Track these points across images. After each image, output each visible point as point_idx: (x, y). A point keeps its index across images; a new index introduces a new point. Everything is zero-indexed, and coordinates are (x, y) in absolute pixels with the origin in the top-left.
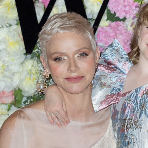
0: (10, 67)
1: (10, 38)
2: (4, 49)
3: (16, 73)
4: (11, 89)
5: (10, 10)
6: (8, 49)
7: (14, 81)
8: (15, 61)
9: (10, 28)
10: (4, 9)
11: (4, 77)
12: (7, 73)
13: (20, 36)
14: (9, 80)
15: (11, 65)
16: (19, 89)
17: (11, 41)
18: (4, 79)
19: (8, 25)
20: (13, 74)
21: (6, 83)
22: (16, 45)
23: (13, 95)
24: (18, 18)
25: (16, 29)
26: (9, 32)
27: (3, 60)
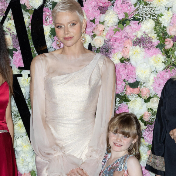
0: (26, 160)
1: (23, 144)
2: (21, 150)
3: (30, 163)
4: (29, 171)
5: (21, 128)
6: (24, 150)
7: (30, 167)
8: (28, 156)
9: (23, 137)
10: (18, 128)
11: (23, 166)
12: (25, 163)
13: (29, 142)
14: (27, 167)
15: (26, 159)
16: (33, 171)
17: (24, 145)
18: (23, 167)
19: (21, 136)
20: (28, 163)
21: (25, 169)
22: (28, 147)
23: (30, 174)
24: (26, 132)
25: (26, 138)
26: (23, 140)
27: (21, 156)
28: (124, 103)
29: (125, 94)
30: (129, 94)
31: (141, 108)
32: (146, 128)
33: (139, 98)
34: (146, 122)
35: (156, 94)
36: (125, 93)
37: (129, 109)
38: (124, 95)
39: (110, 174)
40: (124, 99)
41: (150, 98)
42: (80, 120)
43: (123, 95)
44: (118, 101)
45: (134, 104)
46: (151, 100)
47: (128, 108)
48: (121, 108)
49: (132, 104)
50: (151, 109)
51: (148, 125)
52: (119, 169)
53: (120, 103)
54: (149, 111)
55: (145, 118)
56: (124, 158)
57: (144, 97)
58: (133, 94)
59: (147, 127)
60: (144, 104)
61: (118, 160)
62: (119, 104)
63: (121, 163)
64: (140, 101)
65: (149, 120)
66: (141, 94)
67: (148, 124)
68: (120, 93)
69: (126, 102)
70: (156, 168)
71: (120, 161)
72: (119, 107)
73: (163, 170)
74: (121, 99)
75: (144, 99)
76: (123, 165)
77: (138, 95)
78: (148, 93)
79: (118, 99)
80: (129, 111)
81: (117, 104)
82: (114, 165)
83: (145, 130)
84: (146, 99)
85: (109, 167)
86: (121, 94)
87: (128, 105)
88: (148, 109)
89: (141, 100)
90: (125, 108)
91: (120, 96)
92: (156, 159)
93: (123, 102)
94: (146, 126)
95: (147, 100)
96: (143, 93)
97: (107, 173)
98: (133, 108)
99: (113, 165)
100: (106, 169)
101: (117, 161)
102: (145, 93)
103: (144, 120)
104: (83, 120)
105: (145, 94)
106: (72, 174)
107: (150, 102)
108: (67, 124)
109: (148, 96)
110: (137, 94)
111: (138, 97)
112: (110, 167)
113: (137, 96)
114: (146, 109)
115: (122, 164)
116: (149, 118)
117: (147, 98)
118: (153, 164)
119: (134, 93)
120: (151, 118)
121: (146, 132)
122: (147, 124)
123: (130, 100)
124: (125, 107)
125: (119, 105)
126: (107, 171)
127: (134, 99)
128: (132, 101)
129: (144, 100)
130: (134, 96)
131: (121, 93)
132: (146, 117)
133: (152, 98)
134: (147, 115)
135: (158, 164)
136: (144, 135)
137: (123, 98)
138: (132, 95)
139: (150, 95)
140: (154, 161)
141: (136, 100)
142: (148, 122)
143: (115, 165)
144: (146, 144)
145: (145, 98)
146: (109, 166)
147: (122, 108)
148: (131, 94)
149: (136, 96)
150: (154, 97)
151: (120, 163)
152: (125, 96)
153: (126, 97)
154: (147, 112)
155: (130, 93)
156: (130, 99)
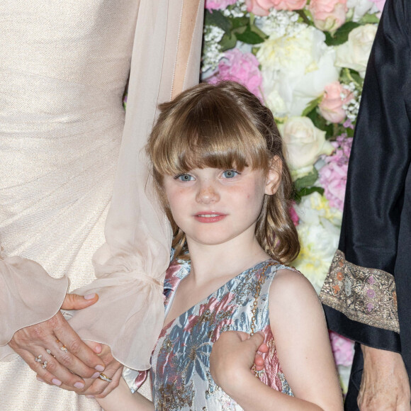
28: (243, 48)
29: (246, 12)
30: (263, 12)
31: (312, 67)
32: (334, 153)
33: (303, 26)
34: (331, 125)
35: (372, 12)
36: (244, 8)
37: (264, 74)
38: (241, 15)
39: (195, 341)
40: (242, 30)
41: (348, 26)
42: (65, 119)
43: (236, 15)
44: (218, 39)
45: (282, 50)
46: (354, 34)
47: (260, 67)
48: (228, 68)
49: (273, 51)
50: (353, 72)
51: (340, 138)
52: (236, 321)
53: (225, 46)
54: (344, 79)
55: (327, 111)
56: (253, 277)
57: (325, 21)
58: (279, 11)
59: (335, 144)
60: (322, 53)
61: (230, 285)
62: (222, 51)
63: (244, 299)
64: (308, 37)
65: (346, 118)
66: (312, 11)
67: (340, 133)
68: (223, 7)
69: (249, 43)
70: (363, 318)
71: (239, 291)
72: (221, 66)
73: (391, 329)
74: (227, 33)
75: (326, 33)
76: (249, 304)
77: (301, 13)
78: (340, 6)
79: (217, 33)
80: (262, 79)
81: (213, 54)
82: (212, 308)
83: (329, 159)
84: (333, 31)
85: (190, 315)
86: (227, 13)
87: (259, 54)
88: (342, 73)
89: (311, 37)
90: (248, 71)
91: (227, 19)
92: (364, 280)
93: (239, 43)
94: (331, 141)
95: (337, 37)
96: (322, 8)
97: (182, 340)
98: (277, 68)
99: (207, 307)
100: (177, 322)
101: (226, 290)
102: (327, 6)
103: (326, 116)
104: (74, 117)
105: (329, 10)
106: (31, 344)
107: (349, 43)
108: (10, 135)
109: (340, 20)
110: (297, 11)
111: (298, 21)
112: (196, 313)
113: (296, 17)
114: (334, 74)
115: (248, 301)
116: (345, 107)
117: (337, 25)
118: (349, 302)
119: (282, 6)
120: (351, 108)
121: (334, 165)
122: (335, 133)
123: (267, 37)
124: (245, 67)
125: (223, 55)
126: (181, 331)
127: (282, 31)
128: (276, 41)
129: (323, 37)
130: (284, 19)
131: (228, 7)
132: (332, 107)
133: (355, 25)
134: (335, 96)
135: (372, 303)
136: (328, 181)
137: (238, 26)
138: (274, 13)
139: (349, 15)
140: (353, 292)
141: (291, 35)
142: (340, 125)
143: (216, 308)
144: (334, 218)
145: (327, 27)
146: (190, 311)
147: (234, 69)
148: (269, 11)
149: (290, 17)
150: (364, 24)
151: (237, 299)
152: (246, 20)
153: (248, 25)
154: (336, 86)
155: (266, 6)
156: (266, 30)
